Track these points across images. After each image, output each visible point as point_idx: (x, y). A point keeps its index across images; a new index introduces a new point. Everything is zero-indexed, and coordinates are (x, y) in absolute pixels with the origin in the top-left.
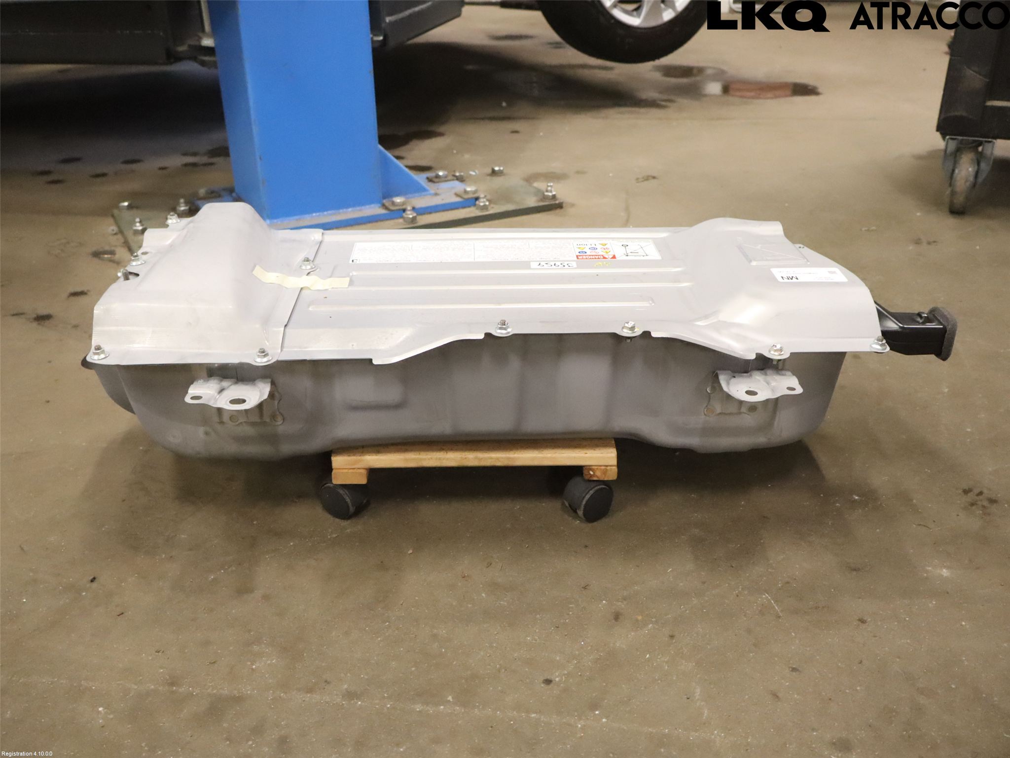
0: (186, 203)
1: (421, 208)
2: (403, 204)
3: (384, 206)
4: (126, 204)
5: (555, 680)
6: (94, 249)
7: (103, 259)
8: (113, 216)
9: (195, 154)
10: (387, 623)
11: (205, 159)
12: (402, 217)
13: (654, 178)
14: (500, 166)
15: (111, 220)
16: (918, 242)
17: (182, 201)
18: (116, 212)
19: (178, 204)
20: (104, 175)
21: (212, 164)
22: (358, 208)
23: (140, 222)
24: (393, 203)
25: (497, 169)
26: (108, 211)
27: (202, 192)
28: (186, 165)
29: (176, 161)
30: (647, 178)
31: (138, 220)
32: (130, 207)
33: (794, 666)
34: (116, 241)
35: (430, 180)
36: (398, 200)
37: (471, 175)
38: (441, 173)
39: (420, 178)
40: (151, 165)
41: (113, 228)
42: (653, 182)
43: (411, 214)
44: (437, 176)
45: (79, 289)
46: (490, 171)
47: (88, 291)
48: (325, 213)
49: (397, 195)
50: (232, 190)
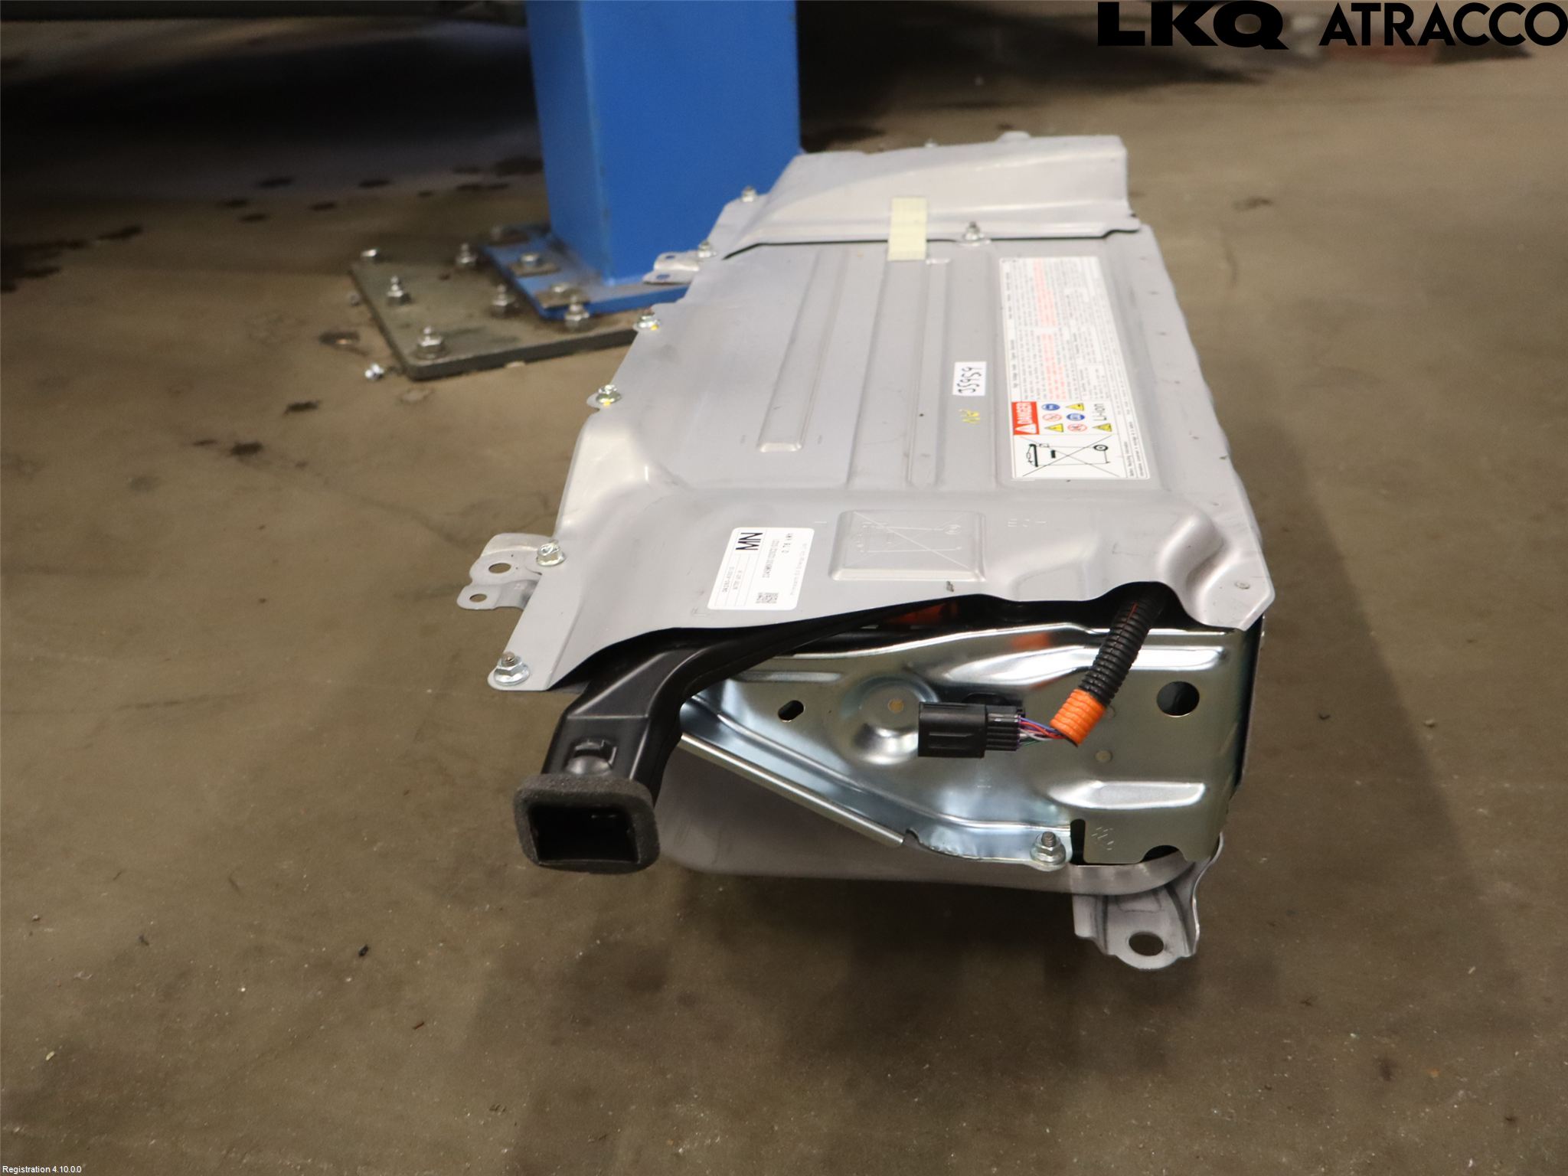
0: (472, 251)
4: (372, 253)
6: (323, 329)
7: (338, 347)
8: (350, 273)
9: (474, 170)
11: (493, 179)
13: (1266, 202)
15: (346, 281)
17: (465, 247)
18: (355, 267)
19: (459, 252)
20: (329, 206)
21: (503, 186)
23: (400, 284)
26: (343, 265)
27: (496, 231)
28: (464, 188)
29: (446, 182)
30: (1255, 203)
31: (395, 280)
32: (378, 259)
34: (358, 316)
40: (407, 187)
41: (352, 294)
42: (1262, 212)
45: (302, 399)
47: (318, 402)
50: (544, 229)
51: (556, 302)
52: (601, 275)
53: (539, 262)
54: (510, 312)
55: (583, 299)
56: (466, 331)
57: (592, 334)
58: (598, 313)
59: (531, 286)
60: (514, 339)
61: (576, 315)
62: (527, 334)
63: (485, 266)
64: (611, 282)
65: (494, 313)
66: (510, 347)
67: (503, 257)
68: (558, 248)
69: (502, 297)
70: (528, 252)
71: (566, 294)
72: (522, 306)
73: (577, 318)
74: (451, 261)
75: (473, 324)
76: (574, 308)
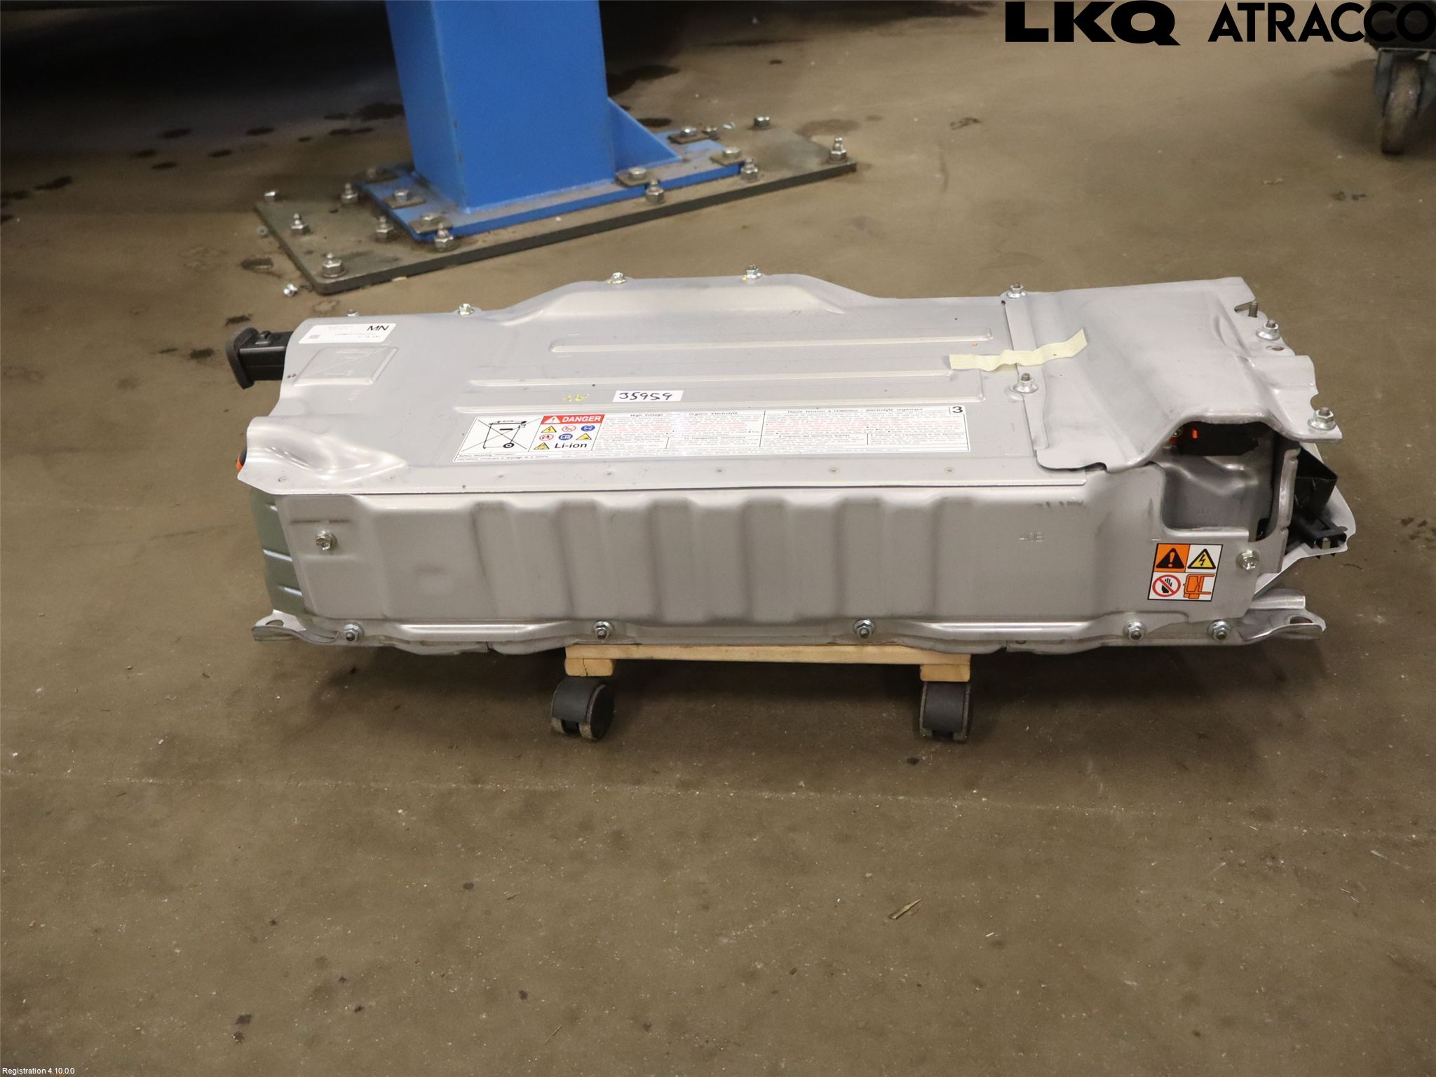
0: (354, 188)
1: (667, 182)
2: (644, 176)
3: (618, 181)
4: (273, 194)
5: (922, 759)
6: (243, 257)
7: (257, 272)
8: (256, 210)
9: (342, 117)
11: (358, 124)
12: (644, 195)
13: (975, 121)
14: (763, 116)
15: (253, 218)
16: (1339, 196)
17: (348, 186)
18: (260, 205)
19: (344, 190)
20: (226, 153)
21: (368, 130)
22: (584, 186)
23: (300, 219)
24: (631, 176)
25: (761, 119)
26: (249, 204)
27: (371, 172)
28: (334, 133)
29: (320, 128)
30: (967, 122)
31: (296, 216)
32: (277, 198)
34: (267, 247)
35: (673, 140)
36: (637, 171)
37: (725, 129)
38: (687, 131)
39: (660, 137)
40: (290, 133)
41: (261, 229)
42: (977, 127)
43: (657, 191)
44: (684, 135)
45: (239, 314)
46: (751, 122)
47: (250, 315)
48: (542, 194)
49: (635, 165)
50: (410, 168)
51: (427, 228)
52: (459, 205)
53: (409, 196)
54: (391, 238)
55: (448, 225)
56: (358, 255)
57: (456, 252)
58: (460, 235)
59: (405, 216)
60: (396, 259)
61: (443, 238)
62: (408, 255)
63: (364, 200)
64: (468, 211)
65: (378, 239)
66: (394, 266)
67: (379, 193)
68: (423, 182)
69: (383, 226)
70: (399, 188)
71: (435, 222)
72: (400, 232)
73: (445, 241)
74: (338, 198)
75: (361, 249)
76: (441, 233)
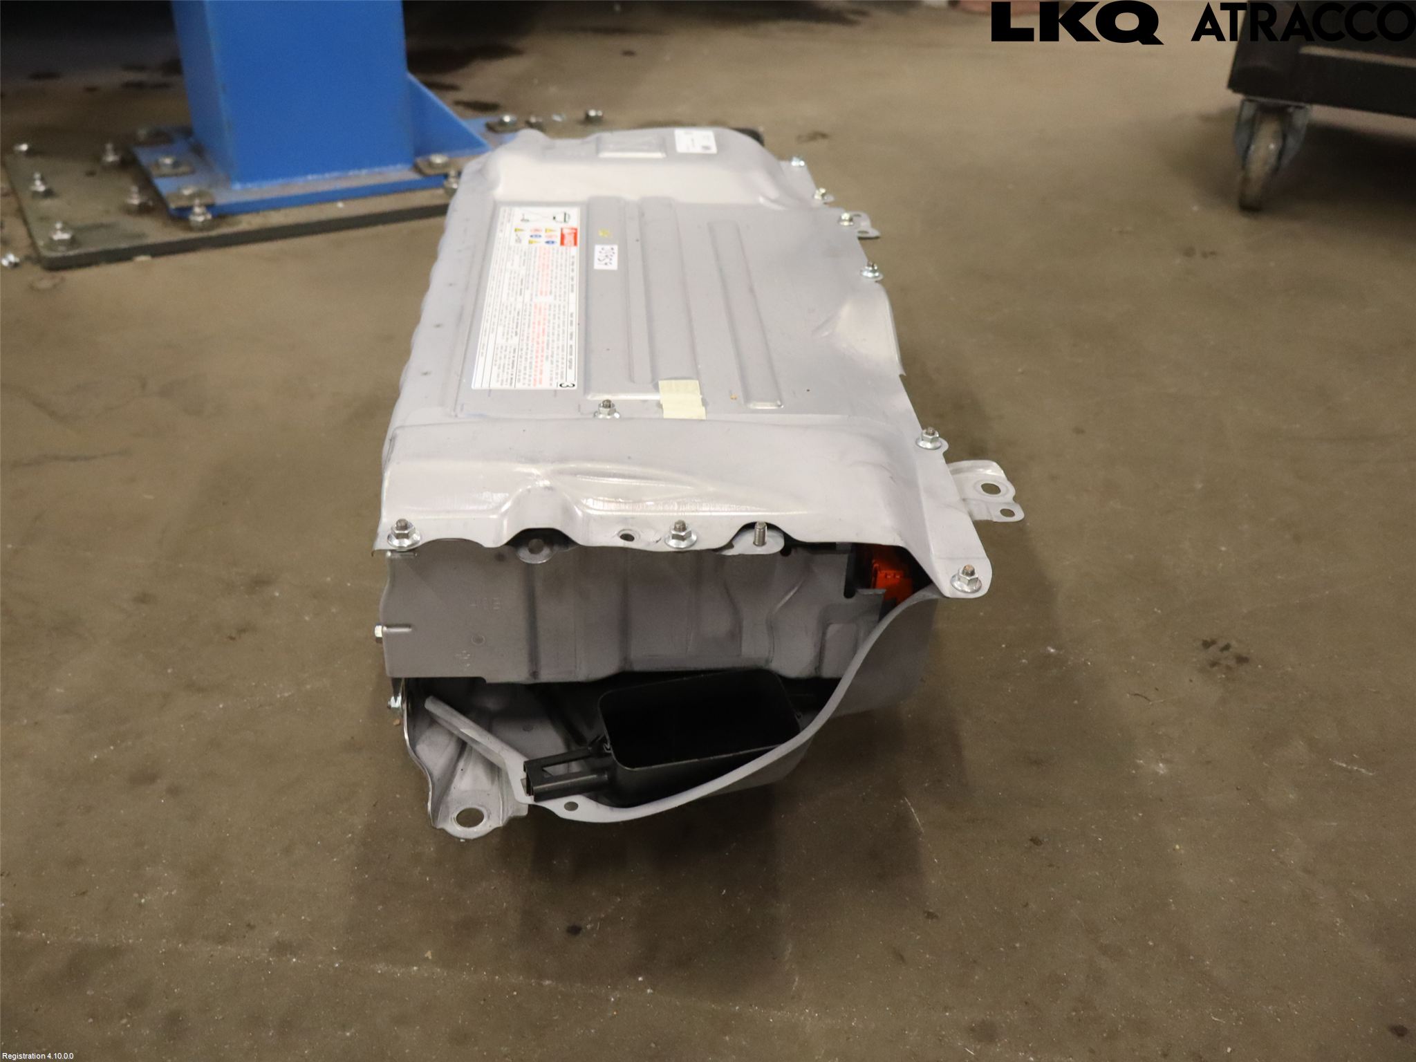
0: (116, 151)
2: (445, 165)
3: (417, 169)
4: (24, 147)
5: (586, 928)
10: (350, 835)
11: (157, 77)
12: (442, 186)
13: (824, 136)
14: (597, 109)
16: (1189, 253)
17: (109, 146)
18: (10, 159)
19: (104, 151)
21: (166, 86)
22: (377, 170)
23: (43, 179)
24: (431, 165)
25: (592, 113)
27: (142, 133)
28: (127, 85)
29: (112, 78)
31: (39, 175)
32: (28, 153)
33: (931, 911)
34: (5, 207)
35: (490, 128)
36: (438, 159)
37: (555, 121)
38: (507, 119)
39: (474, 125)
42: (821, 143)
43: (456, 183)
44: (502, 123)
46: (581, 116)
48: (327, 175)
49: (438, 151)
50: (187, 132)
51: (183, 203)
52: (229, 179)
53: (176, 165)
54: (143, 210)
55: (207, 200)
56: (101, 226)
57: (214, 233)
58: (220, 214)
59: (164, 186)
60: (140, 236)
61: (199, 216)
62: (155, 231)
63: (128, 164)
64: (238, 186)
65: (129, 211)
66: (136, 243)
67: (144, 156)
68: (198, 150)
69: (136, 196)
70: (167, 154)
71: (192, 197)
72: (155, 206)
73: (201, 219)
74: (98, 157)
75: (106, 220)
76: (197, 210)
